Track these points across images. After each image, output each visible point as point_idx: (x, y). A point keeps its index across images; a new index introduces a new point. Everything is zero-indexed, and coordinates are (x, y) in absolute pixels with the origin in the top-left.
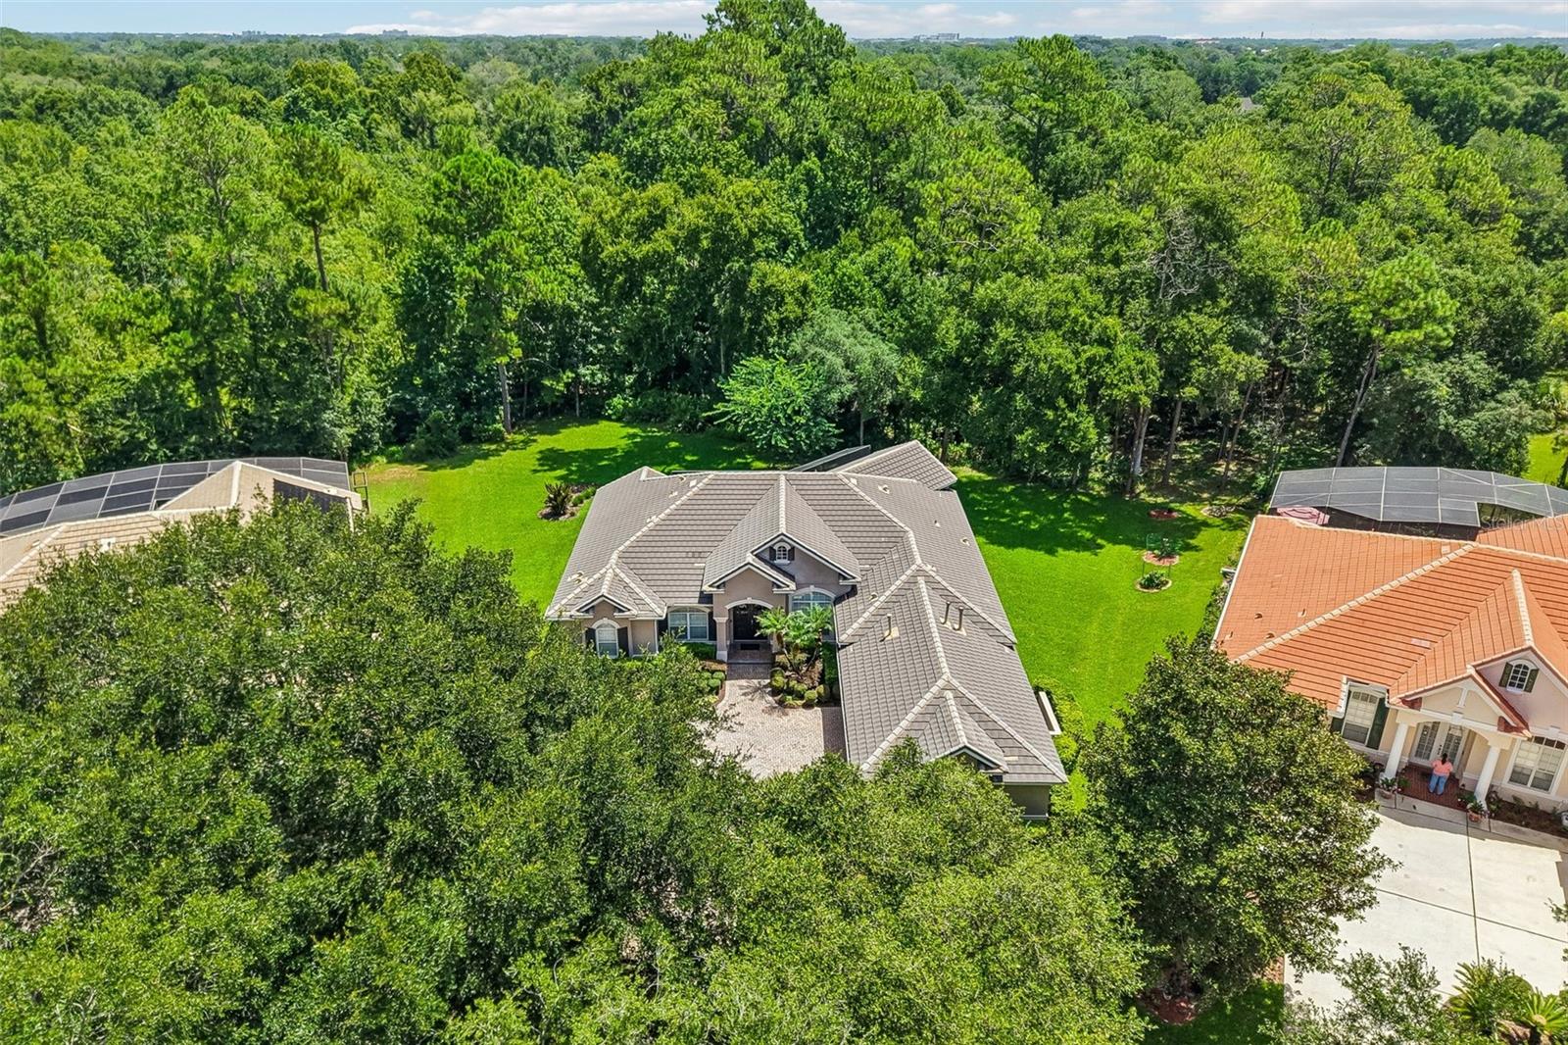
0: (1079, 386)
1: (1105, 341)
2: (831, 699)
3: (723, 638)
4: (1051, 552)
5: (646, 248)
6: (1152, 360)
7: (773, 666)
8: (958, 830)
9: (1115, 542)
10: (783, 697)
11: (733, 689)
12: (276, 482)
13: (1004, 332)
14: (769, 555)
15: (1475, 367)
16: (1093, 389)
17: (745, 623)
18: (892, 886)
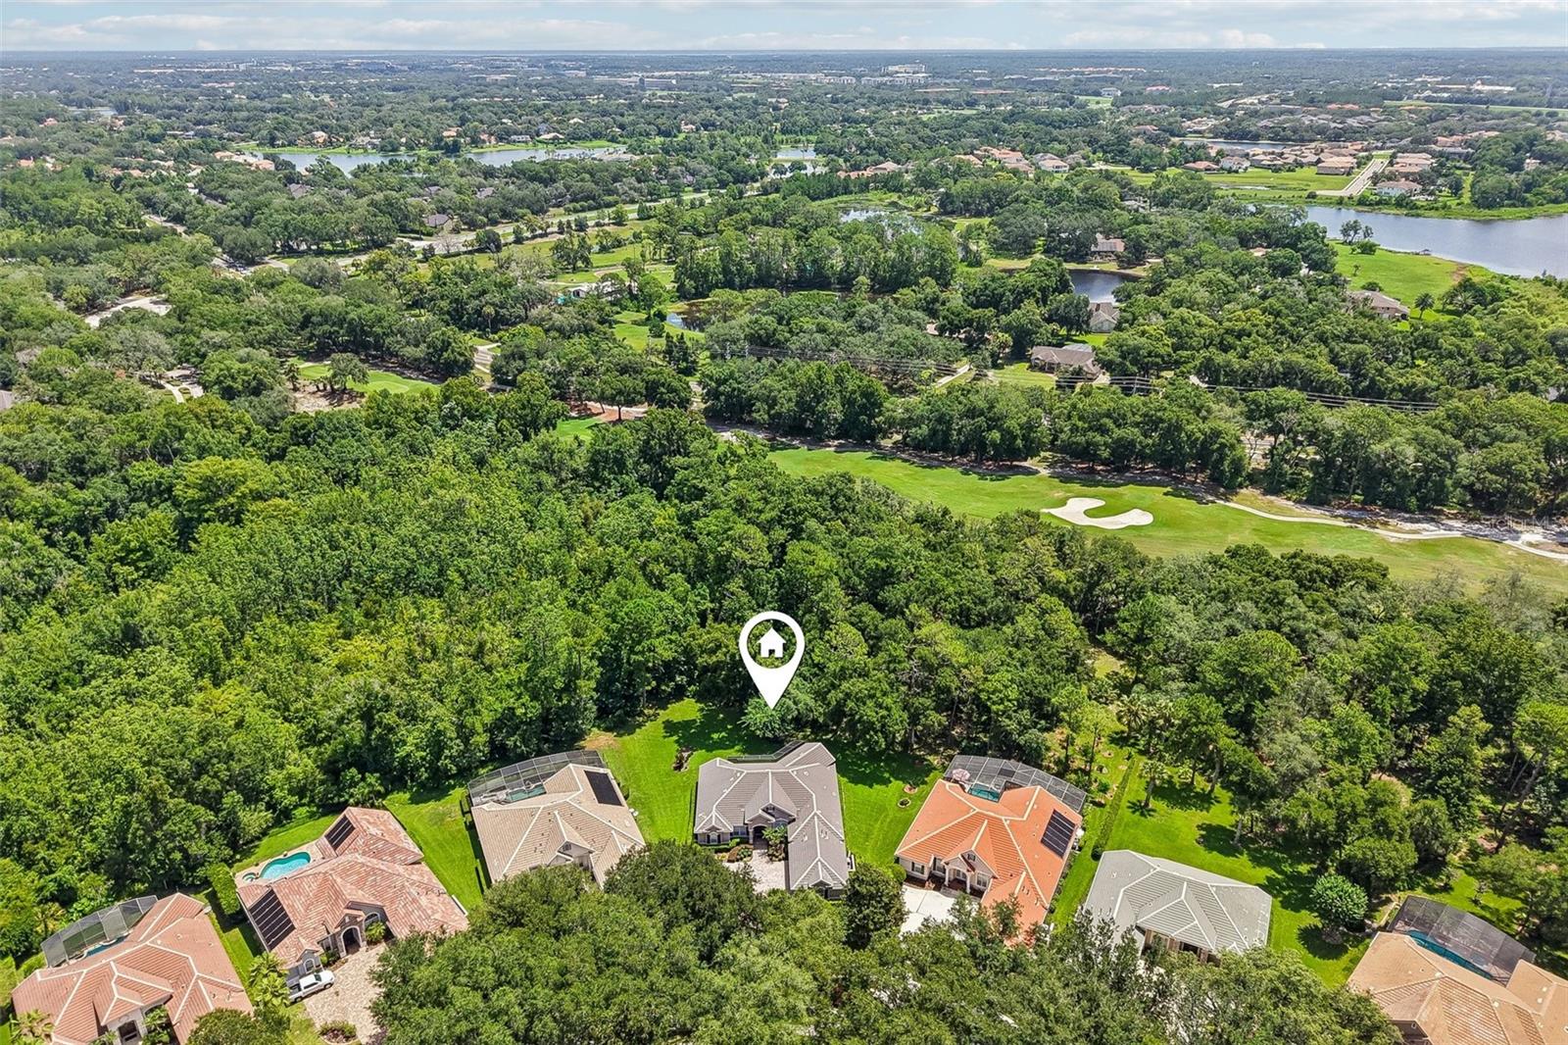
0: (878, 726)
1: (888, 709)
2: (786, 859)
3: (751, 835)
4: (871, 786)
5: (714, 659)
6: (905, 715)
7: (769, 846)
8: (811, 908)
9: (896, 779)
10: (772, 857)
11: (756, 853)
12: (587, 773)
13: (851, 704)
14: (766, 810)
15: (1025, 715)
16: (883, 726)
17: (759, 830)
18: (795, 920)
